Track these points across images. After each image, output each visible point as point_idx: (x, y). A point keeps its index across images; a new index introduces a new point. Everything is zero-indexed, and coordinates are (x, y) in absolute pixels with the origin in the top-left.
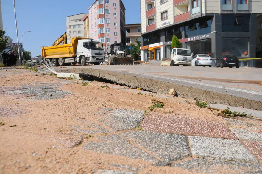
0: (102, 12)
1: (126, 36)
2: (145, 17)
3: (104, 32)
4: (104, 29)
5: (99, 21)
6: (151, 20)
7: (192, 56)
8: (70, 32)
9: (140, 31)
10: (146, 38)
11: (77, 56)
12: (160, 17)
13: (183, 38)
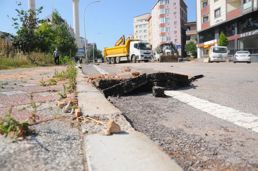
0: (163, 12)
1: (186, 34)
2: (200, 15)
3: (165, 31)
4: (165, 28)
5: (161, 21)
6: (206, 18)
7: (227, 53)
8: (137, 31)
9: (196, 29)
10: (202, 35)
11: (129, 55)
12: (214, 15)
13: (236, 35)
